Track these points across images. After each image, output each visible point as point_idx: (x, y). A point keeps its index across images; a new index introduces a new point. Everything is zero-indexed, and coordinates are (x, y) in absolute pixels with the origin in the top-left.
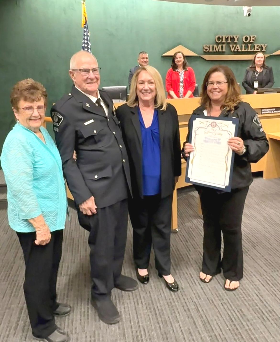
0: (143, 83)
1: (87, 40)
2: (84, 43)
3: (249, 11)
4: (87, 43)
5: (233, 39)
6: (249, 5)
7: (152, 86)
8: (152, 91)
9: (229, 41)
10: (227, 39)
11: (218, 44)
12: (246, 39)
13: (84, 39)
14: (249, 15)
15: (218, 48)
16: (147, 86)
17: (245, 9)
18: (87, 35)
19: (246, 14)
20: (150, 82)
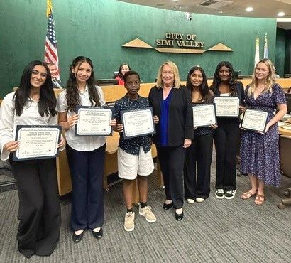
0: (165, 72)
1: (52, 28)
2: (49, 31)
3: (190, 16)
4: (52, 32)
5: (179, 37)
6: (190, 12)
7: (172, 75)
8: (171, 78)
9: (176, 38)
10: (175, 36)
11: (167, 39)
12: (189, 37)
13: (49, 28)
14: (190, 19)
15: (168, 43)
16: (168, 75)
17: (188, 14)
18: (51, 25)
19: (188, 18)
20: (170, 72)
